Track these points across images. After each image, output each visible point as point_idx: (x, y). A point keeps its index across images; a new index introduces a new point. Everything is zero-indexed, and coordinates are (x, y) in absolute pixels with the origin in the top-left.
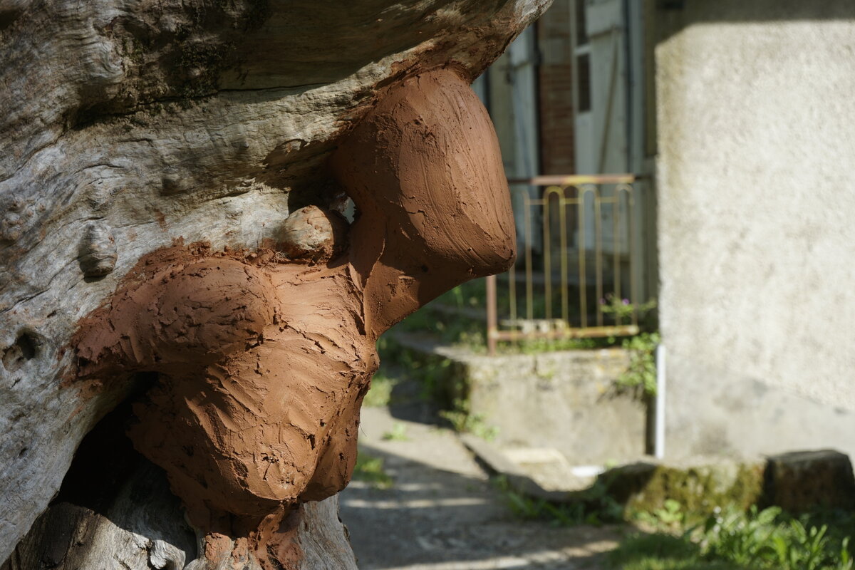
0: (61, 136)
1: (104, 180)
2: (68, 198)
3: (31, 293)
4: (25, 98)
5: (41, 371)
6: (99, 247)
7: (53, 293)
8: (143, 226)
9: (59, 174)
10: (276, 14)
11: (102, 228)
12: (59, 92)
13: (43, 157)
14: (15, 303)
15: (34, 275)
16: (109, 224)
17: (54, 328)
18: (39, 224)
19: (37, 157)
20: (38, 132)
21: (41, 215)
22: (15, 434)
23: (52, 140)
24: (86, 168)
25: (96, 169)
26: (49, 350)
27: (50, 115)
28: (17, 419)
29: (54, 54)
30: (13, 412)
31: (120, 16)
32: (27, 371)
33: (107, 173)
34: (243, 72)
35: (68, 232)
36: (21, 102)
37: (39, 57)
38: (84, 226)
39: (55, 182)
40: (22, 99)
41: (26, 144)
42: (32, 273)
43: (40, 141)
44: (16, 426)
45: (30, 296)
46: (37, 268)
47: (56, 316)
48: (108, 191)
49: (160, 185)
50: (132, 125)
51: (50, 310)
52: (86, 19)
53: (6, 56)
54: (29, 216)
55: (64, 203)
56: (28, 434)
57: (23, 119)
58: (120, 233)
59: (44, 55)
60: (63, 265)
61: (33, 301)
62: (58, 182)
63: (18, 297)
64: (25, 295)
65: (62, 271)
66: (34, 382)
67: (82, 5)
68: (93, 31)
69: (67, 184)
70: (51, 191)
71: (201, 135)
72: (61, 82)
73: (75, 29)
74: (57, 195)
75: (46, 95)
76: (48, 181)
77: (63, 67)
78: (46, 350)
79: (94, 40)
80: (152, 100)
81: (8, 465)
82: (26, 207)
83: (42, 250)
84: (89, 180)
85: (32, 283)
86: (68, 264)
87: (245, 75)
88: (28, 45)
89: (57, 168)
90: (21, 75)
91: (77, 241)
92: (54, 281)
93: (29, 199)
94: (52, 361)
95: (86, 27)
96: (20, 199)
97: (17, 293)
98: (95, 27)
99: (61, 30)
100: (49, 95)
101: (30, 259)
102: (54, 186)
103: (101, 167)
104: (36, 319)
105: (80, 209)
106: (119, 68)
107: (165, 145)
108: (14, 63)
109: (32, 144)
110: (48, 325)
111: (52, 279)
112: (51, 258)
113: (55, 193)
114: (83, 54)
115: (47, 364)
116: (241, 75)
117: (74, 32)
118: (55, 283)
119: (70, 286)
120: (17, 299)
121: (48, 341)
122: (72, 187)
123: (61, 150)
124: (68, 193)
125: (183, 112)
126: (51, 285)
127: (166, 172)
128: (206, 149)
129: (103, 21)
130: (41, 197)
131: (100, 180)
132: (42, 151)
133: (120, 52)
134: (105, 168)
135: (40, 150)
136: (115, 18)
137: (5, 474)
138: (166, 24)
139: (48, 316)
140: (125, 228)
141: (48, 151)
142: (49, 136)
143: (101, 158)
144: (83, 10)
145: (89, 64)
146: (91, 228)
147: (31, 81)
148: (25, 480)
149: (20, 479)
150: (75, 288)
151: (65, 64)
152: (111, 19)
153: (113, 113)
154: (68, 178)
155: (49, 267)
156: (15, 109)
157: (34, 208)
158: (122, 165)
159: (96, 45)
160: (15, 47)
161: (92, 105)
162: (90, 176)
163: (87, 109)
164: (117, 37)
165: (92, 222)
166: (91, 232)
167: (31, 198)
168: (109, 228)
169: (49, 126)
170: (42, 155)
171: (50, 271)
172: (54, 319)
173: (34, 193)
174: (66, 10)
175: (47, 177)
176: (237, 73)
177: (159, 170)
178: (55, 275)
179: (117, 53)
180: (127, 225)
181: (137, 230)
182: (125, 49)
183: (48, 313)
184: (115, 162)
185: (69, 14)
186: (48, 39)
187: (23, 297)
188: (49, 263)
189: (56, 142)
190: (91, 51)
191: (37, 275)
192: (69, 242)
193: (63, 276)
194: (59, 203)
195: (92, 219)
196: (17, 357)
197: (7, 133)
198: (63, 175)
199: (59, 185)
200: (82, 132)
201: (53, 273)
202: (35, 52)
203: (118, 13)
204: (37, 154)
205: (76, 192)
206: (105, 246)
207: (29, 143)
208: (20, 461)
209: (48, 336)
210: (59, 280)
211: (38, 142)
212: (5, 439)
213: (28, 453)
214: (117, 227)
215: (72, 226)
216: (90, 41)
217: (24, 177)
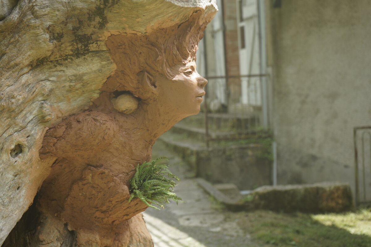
0: (30, 70)
1: (47, 86)
2: (33, 93)
3: (20, 129)
4: (16, 56)
5: (25, 157)
6: (45, 110)
7: (29, 127)
8: (62, 103)
9: (30, 84)
10: (110, 22)
11: (46, 104)
12: (29, 53)
13: (24, 78)
14: (15, 133)
15: (21, 122)
16: (49, 102)
17: (29, 141)
18: (23, 103)
19: (22, 78)
20: (22, 69)
21: (24, 99)
22: (15, 181)
23: (27, 71)
24: (40, 81)
25: (44, 82)
26: (27, 150)
27: (26, 62)
28: (16, 176)
29: (27, 39)
30: (15, 173)
31: (51, 24)
32: (19, 158)
33: (48, 83)
34: (99, 44)
35: (34, 105)
36: (15, 57)
37: (21, 41)
38: (40, 103)
39: (28, 87)
40: (15, 56)
41: (17, 73)
42: (20, 121)
43: (23, 71)
44: (15, 178)
45: (20, 130)
46: (22, 119)
47: (30, 137)
48: (48, 90)
49: (68, 87)
50: (57, 65)
51: (27, 135)
52: (39, 26)
53: (9, 40)
54: (19, 100)
55: (32, 95)
56: (20, 181)
57: (16, 64)
59: (23, 40)
60: (32, 118)
61: (21, 131)
62: (30, 87)
63: (15, 130)
64: (18, 129)
65: (32, 120)
66: (22, 162)
67: (37, 21)
68: (42, 31)
69: (33, 88)
70: (27, 90)
71: (83, 68)
72: (30, 50)
73: (35, 30)
74: (29, 92)
75: (24, 55)
76: (26, 86)
77: (31, 44)
78: (26, 150)
79: (42, 34)
80: (64, 55)
81: (13, 193)
82: (18, 97)
83: (24, 112)
84: (41, 86)
85: (21, 125)
86: (34, 118)
87: (99, 45)
88: (17, 36)
89: (29, 82)
90: (15, 48)
91: (37, 109)
92: (29, 124)
93: (19, 93)
94: (29, 154)
95: (39, 29)
96: (16, 94)
98: (42, 29)
99: (30, 30)
100: (26, 55)
101: (20, 116)
102: (28, 88)
103: (46, 81)
104: (22, 138)
105: (38, 97)
106: (51, 44)
107: (70, 72)
108: (12, 43)
109: (19, 73)
110: (27, 140)
111: (28, 123)
112: (28, 115)
113: (29, 91)
114: (38, 39)
115: (27, 155)
116: (98, 45)
117: (34, 31)
118: (29, 125)
119: (35, 126)
120: (15, 131)
121: (27, 146)
122: (35, 89)
123: (31, 75)
124: (33, 91)
125: (76, 59)
126: (28, 125)
127: (71, 82)
128: (85, 73)
129: (45, 27)
130: (23, 92)
131: (45, 86)
132: (23, 76)
133: (52, 38)
134: (47, 81)
135: (22, 75)
136: (50, 25)
137: (12, 196)
138: (69, 27)
139: (27, 137)
140: (55, 103)
141: (26, 75)
142: (26, 70)
143: (46, 78)
144: (38, 23)
145: (40, 43)
146: (42, 104)
147: (18, 50)
148: (20, 198)
149: (18, 198)
150: (37, 126)
151: (31, 43)
152: (48, 26)
153: (50, 61)
154: (33, 85)
155: (27, 119)
156: (13, 61)
157: (21, 97)
158: (54, 80)
159: (43, 35)
160: (12, 37)
161: (42, 58)
162: (42, 84)
163: (40, 59)
164: (51, 32)
165: (42, 102)
166: (42, 105)
167: (20, 93)
168: (49, 103)
169: (26, 66)
170: (23, 77)
171: (27, 120)
172: (29, 138)
173: (21, 91)
174: (31, 23)
175: (25, 85)
176: (96, 45)
177: (68, 82)
178: (29, 122)
179: (51, 38)
180: (56, 102)
181: (60, 104)
182: (53, 36)
183: (27, 136)
184: (51, 79)
185: (32, 24)
186: (25, 34)
187: (17, 130)
188: (26, 118)
189: (29, 72)
190: (41, 38)
191: (22, 122)
192: (34, 109)
193: (32, 122)
194: (30, 95)
195: (42, 100)
196: (16, 152)
197: (10, 69)
198: (31, 84)
199: (30, 88)
200: (38, 68)
201: (29, 121)
202: (20, 39)
203: (51, 23)
204: (21, 77)
205: (37, 91)
206: (48, 110)
207: (18, 73)
208: (18, 191)
209: (27, 144)
210: (31, 124)
212: (12, 183)
213: (20, 188)
214: (52, 103)
215: (35, 103)
216: (41, 34)
217: (17, 85)
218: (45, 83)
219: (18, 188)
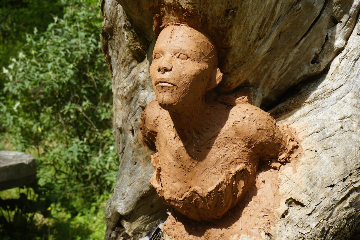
0: (138, 63)
1: (142, 77)
2: (134, 83)
7: (137, 113)
9: (135, 76)
11: (144, 93)
13: (133, 71)
14: (132, 117)
15: (133, 108)
16: (147, 91)
17: (136, 125)
18: (130, 92)
20: (129, 63)
21: (130, 89)
23: (135, 65)
25: (141, 73)
26: (135, 132)
28: (133, 152)
30: (132, 150)
35: (139, 94)
41: (128, 67)
44: (133, 154)
45: (134, 114)
46: (134, 106)
47: (136, 121)
48: (142, 80)
51: (135, 119)
54: (128, 89)
55: (133, 85)
56: (136, 158)
57: (123, 60)
58: (150, 94)
63: (132, 115)
76: (133, 78)
81: (132, 166)
83: (134, 100)
84: (138, 77)
85: (133, 110)
89: (135, 74)
92: (138, 110)
93: (128, 84)
94: (135, 135)
97: (132, 113)
101: (132, 103)
104: (133, 122)
105: (140, 87)
106: (128, 40)
112: (137, 102)
130: (131, 83)
131: (140, 77)
132: (133, 69)
134: (143, 73)
137: (131, 169)
141: (135, 68)
142: (133, 64)
148: (138, 172)
149: (136, 172)
155: (137, 105)
157: (129, 87)
169: (132, 61)
173: (129, 82)
178: (138, 108)
180: (152, 91)
184: (145, 70)
189: (137, 65)
195: (143, 90)
205: (135, 81)
208: (135, 166)
209: (134, 127)
211: (130, 67)
212: (131, 158)
214: (150, 92)
215: (139, 92)
217: (129, 77)
218: (141, 75)
219: (136, 163)
